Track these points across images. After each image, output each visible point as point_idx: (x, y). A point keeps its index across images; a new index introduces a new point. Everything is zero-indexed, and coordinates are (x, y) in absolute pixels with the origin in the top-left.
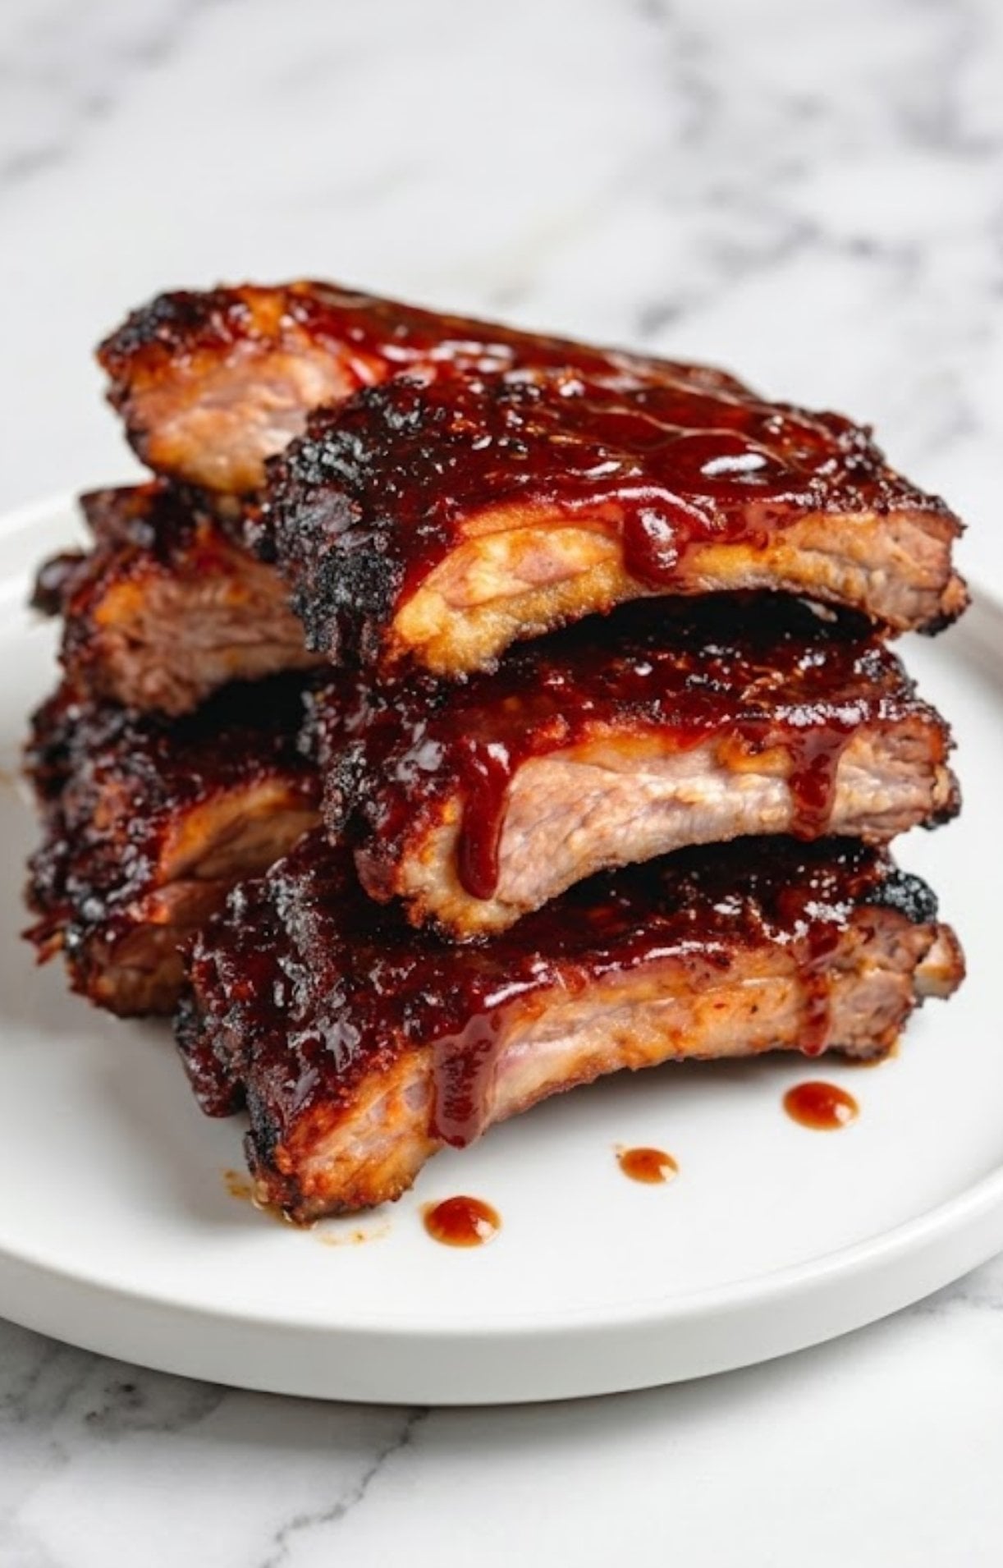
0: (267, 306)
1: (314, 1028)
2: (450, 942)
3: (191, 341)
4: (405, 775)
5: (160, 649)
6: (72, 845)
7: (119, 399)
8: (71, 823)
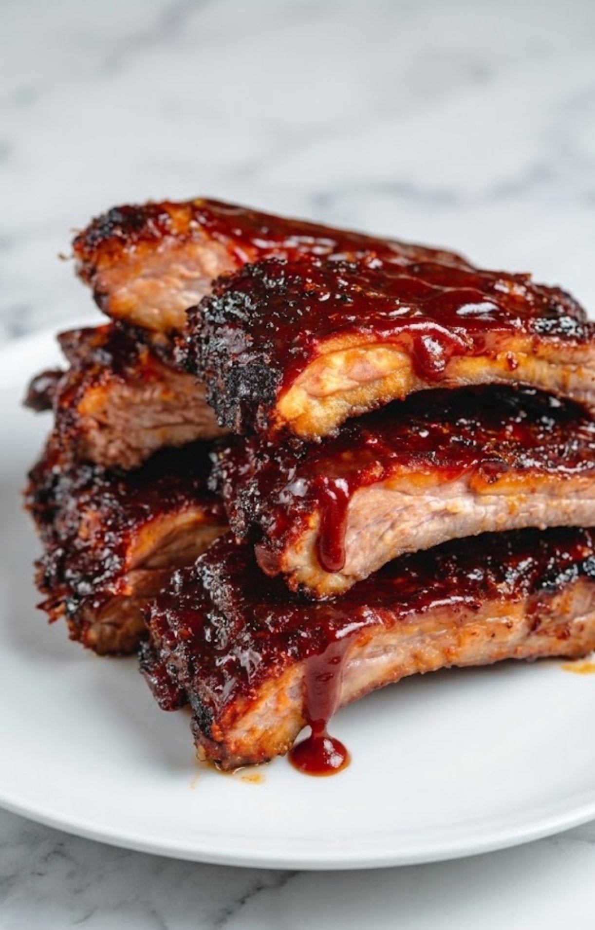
0: (180, 215)
1: (232, 654)
2: (313, 600)
3: (135, 237)
4: (284, 499)
5: (119, 428)
6: (66, 551)
7: (87, 274)
8: (64, 537)
